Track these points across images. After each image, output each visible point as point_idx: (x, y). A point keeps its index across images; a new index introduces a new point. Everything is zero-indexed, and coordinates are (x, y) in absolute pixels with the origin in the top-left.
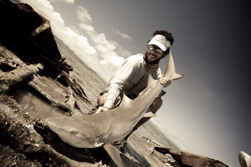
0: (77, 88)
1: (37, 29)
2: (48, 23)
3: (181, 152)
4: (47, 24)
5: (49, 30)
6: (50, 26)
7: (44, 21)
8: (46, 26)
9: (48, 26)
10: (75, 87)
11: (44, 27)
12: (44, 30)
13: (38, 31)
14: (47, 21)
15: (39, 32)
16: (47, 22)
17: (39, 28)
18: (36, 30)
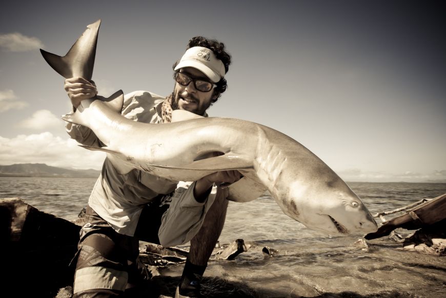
0: (164, 258)
1: (12, 227)
2: (19, 204)
3: (414, 211)
4: (20, 206)
5: (33, 213)
6: (29, 206)
7: (10, 208)
8: (22, 211)
9: (26, 208)
10: (159, 259)
11: (20, 214)
12: (25, 219)
13: (17, 230)
14: (14, 203)
15: (20, 229)
16: (16, 205)
17: (13, 224)
18: (11, 230)
